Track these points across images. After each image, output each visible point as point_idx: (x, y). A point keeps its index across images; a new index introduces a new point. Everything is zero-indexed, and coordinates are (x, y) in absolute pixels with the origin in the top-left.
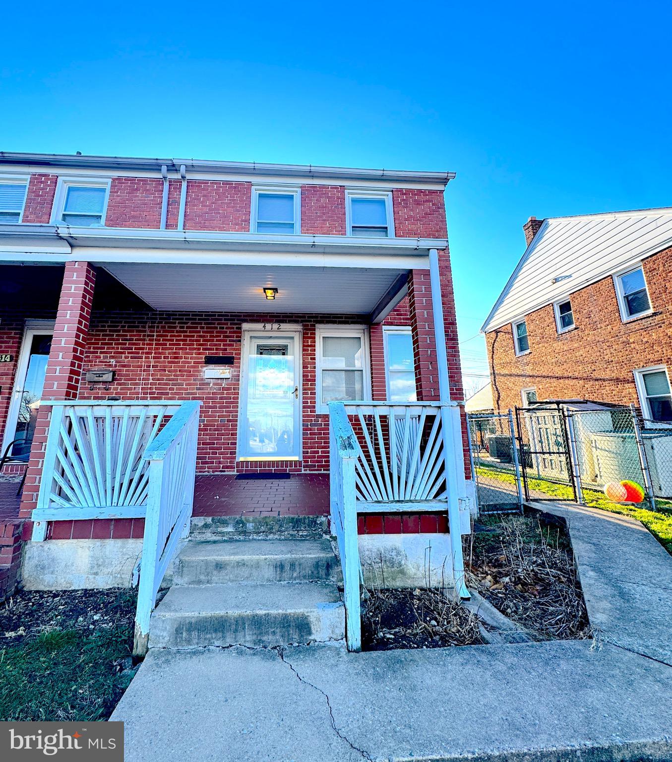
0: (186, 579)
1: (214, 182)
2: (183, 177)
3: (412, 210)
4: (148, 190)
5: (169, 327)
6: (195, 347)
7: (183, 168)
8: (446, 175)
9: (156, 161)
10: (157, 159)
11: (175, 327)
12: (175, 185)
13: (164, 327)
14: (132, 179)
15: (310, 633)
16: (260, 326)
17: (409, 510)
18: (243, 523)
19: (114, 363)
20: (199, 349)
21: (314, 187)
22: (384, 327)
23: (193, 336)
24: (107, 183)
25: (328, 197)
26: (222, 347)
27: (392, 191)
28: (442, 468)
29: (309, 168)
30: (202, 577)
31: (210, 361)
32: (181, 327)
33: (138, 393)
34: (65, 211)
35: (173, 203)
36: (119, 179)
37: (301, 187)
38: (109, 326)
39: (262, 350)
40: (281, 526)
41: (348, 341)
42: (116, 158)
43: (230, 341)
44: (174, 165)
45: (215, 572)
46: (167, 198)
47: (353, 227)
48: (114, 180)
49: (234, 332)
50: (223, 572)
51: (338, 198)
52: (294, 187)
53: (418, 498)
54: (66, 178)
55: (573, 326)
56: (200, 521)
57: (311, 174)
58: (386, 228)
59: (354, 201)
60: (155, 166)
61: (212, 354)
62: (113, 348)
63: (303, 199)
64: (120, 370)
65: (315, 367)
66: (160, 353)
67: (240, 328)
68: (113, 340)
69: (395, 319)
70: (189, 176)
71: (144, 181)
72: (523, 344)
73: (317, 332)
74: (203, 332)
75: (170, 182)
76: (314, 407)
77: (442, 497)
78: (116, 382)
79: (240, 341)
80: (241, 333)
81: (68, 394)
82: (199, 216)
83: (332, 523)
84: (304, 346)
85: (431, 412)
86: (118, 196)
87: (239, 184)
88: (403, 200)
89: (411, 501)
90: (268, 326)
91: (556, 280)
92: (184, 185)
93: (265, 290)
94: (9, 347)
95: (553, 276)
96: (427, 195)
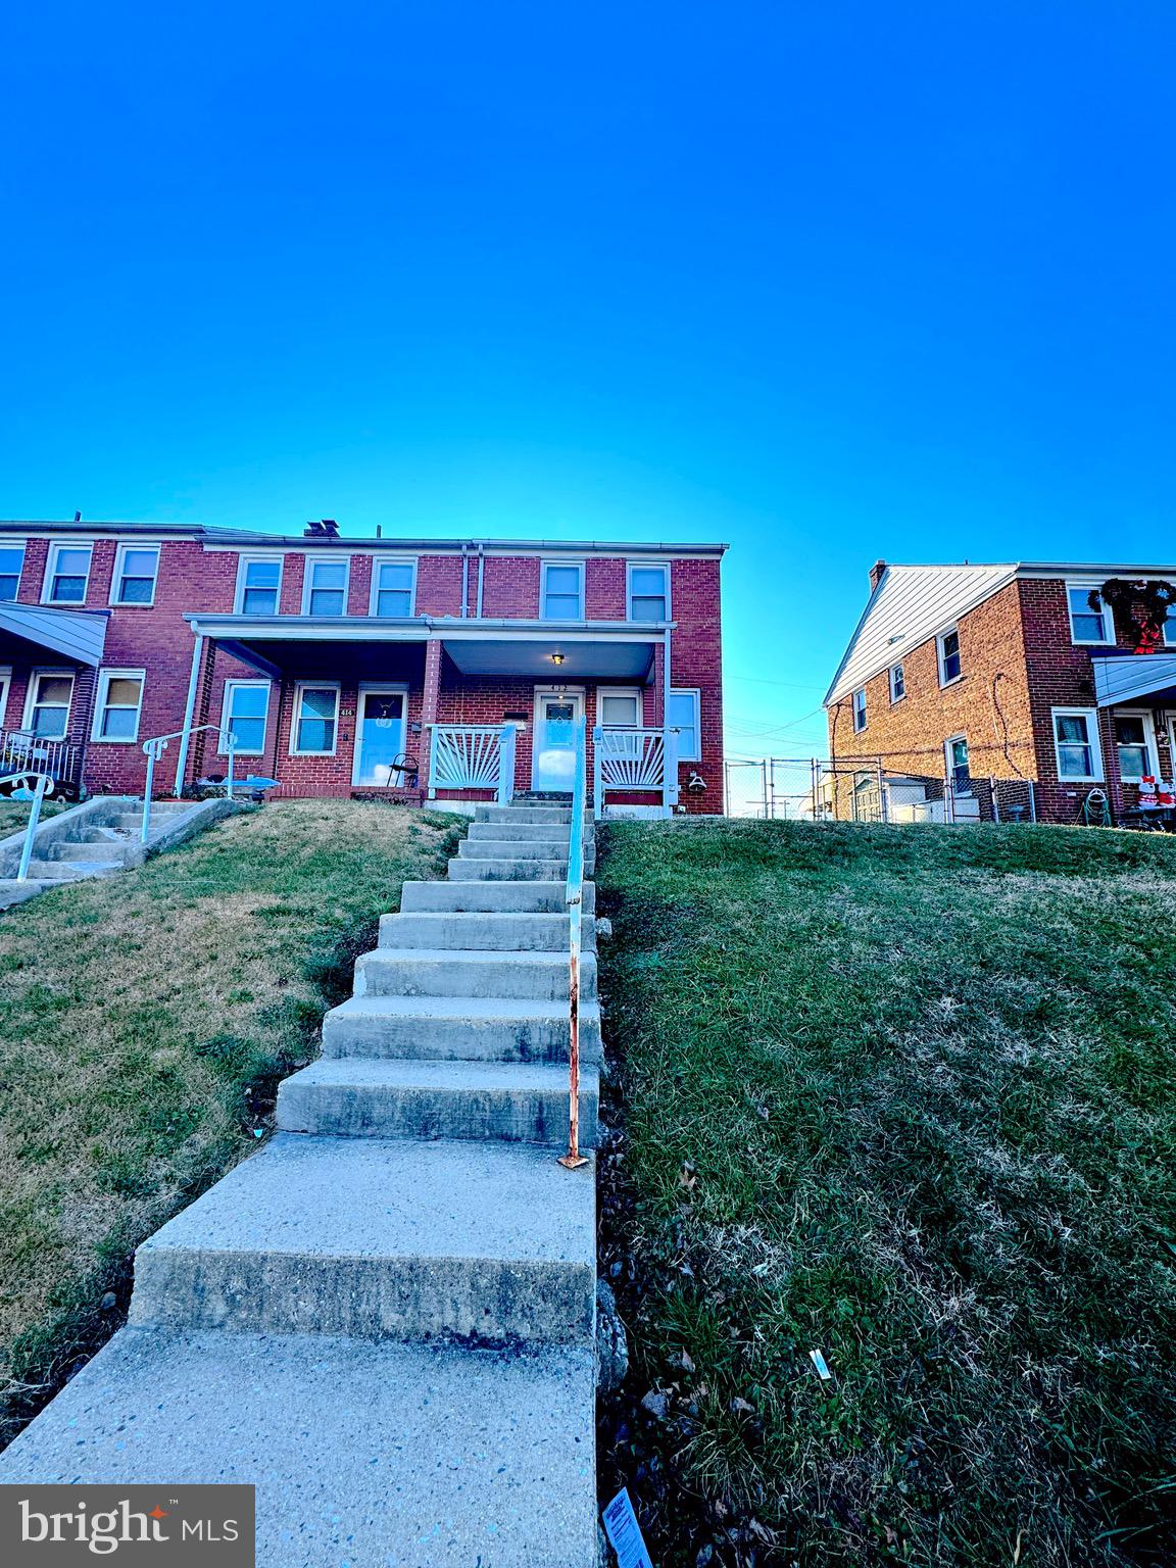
1: (508, 558)
2: (481, 554)
3: (688, 580)
4: (450, 566)
5: (474, 688)
6: (496, 704)
7: (481, 547)
9: (457, 541)
10: (459, 539)
11: (479, 688)
12: (473, 562)
13: (470, 688)
14: (436, 558)
16: (549, 688)
20: (500, 706)
21: (597, 560)
23: (494, 696)
24: (414, 561)
25: (611, 569)
26: (518, 705)
27: (670, 561)
28: (662, 770)
29: (592, 543)
31: (510, 716)
35: (472, 578)
36: (425, 557)
37: (586, 560)
39: (551, 711)
41: (625, 700)
43: (524, 700)
44: (473, 544)
46: (467, 573)
47: (633, 597)
48: (421, 558)
49: (528, 693)
51: (620, 570)
52: (579, 560)
53: (646, 783)
54: (381, 558)
55: (904, 695)
56: (518, 793)
57: (595, 549)
58: (664, 597)
59: (634, 572)
60: (459, 547)
61: (511, 710)
63: (587, 572)
65: (596, 722)
66: (467, 709)
67: (533, 689)
70: (486, 553)
71: (446, 558)
73: (598, 692)
74: (502, 692)
75: (469, 559)
77: (660, 784)
79: (532, 700)
80: (533, 693)
82: (496, 590)
84: (586, 705)
85: (659, 735)
86: (425, 573)
87: (530, 559)
88: (681, 570)
89: (643, 785)
90: (556, 688)
91: (892, 641)
92: (481, 561)
93: (554, 656)
94: (349, 703)
95: (889, 636)
96: (704, 565)
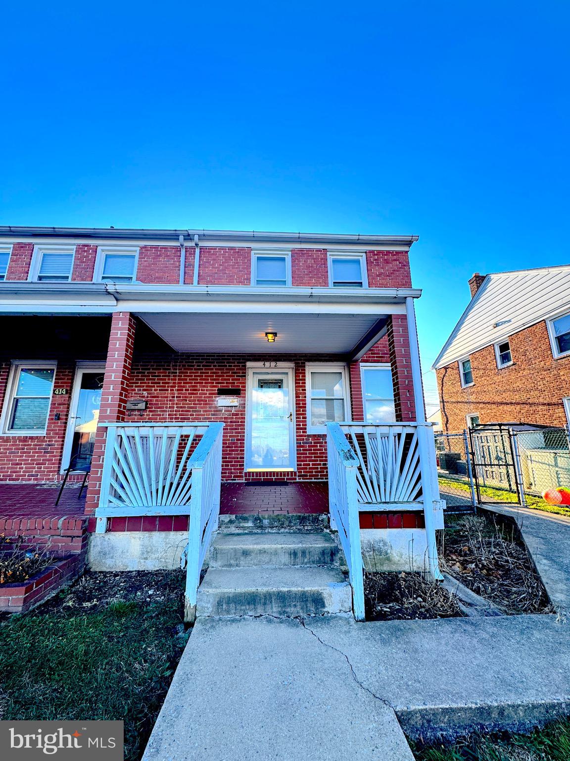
0: (219, 563)
1: (222, 248)
2: (197, 245)
3: (382, 268)
4: (168, 256)
5: (188, 366)
6: (210, 381)
7: (196, 237)
8: (411, 238)
9: (174, 232)
10: (176, 230)
11: (193, 366)
12: (190, 251)
13: (185, 366)
14: (156, 247)
15: (324, 606)
16: (260, 364)
17: (394, 510)
18: (260, 519)
19: (146, 395)
20: (213, 383)
21: (302, 250)
22: (361, 364)
23: (208, 373)
24: (136, 251)
25: (314, 259)
26: (231, 381)
27: (366, 252)
28: (419, 478)
29: (298, 235)
30: (232, 562)
31: (223, 392)
32: (198, 366)
33: (166, 418)
34: (104, 274)
35: (188, 266)
36: (145, 247)
37: (292, 251)
38: (141, 366)
39: (263, 384)
40: (290, 522)
41: (333, 375)
42: (143, 230)
43: (237, 376)
44: (189, 235)
45: (242, 558)
46: (184, 263)
47: (334, 283)
48: (142, 248)
49: (240, 369)
50: (249, 558)
51: (322, 259)
52: (285, 250)
53: (401, 500)
54: (104, 247)
55: (511, 363)
56: (226, 518)
57: (300, 240)
58: (361, 283)
59: (335, 261)
60: (174, 236)
61: (224, 386)
62: (145, 383)
63: (293, 261)
64: (151, 400)
65: (305, 397)
66: (181, 386)
67: (245, 366)
68: (145, 376)
69: (369, 357)
70: (201, 244)
71: (165, 248)
72: (467, 378)
73: (307, 368)
74: (216, 369)
75: (186, 249)
76: (305, 429)
77: (419, 499)
78: (148, 410)
79: (245, 376)
80: (245, 369)
81: (118, 418)
82: (210, 276)
83: (331, 520)
84: (296, 380)
85: (410, 431)
86: (145, 261)
87: (242, 249)
88: (376, 260)
89: (395, 503)
90: (267, 364)
91: (497, 325)
92: (197, 251)
93: (267, 334)
94: (64, 383)
95: (494, 322)
96: (395, 255)
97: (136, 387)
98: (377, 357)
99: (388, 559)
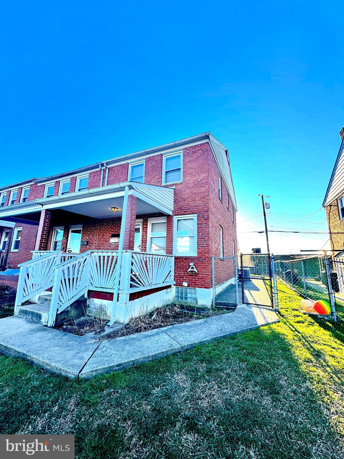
0: (40, 302)
1: (117, 166)
2: (106, 167)
3: (191, 157)
4: (98, 175)
7: (105, 164)
10: (97, 163)
12: (105, 171)
13: (101, 225)
14: (94, 172)
15: (41, 319)
17: (104, 291)
19: (88, 238)
20: (110, 232)
21: (150, 158)
22: (175, 217)
23: (108, 227)
24: (87, 176)
25: (155, 161)
26: (116, 230)
27: (183, 150)
31: (113, 236)
32: (105, 224)
33: (93, 248)
35: (104, 178)
37: (146, 159)
41: (162, 224)
44: (102, 164)
45: (45, 301)
46: (102, 176)
47: (166, 172)
48: (90, 174)
51: (159, 161)
52: (142, 160)
53: (108, 287)
57: (148, 153)
58: (180, 169)
59: (166, 160)
60: (98, 166)
61: (113, 233)
62: (88, 233)
63: (146, 165)
64: (89, 241)
66: (99, 234)
68: (88, 230)
70: (108, 167)
73: (149, 221)
74: (111, 225)
75: (103, 170)
78: (88, 245)
82: (112, 181)
84: (143, 228)
86: (91, 179)
87: (124, 164)
89: (105, 288)
92: (107, 170)
93: (112, 209)
94: (65, 234)
96: (199, 147)
97: (85, 235)
98: (183, 212)
99: (106, 314)
